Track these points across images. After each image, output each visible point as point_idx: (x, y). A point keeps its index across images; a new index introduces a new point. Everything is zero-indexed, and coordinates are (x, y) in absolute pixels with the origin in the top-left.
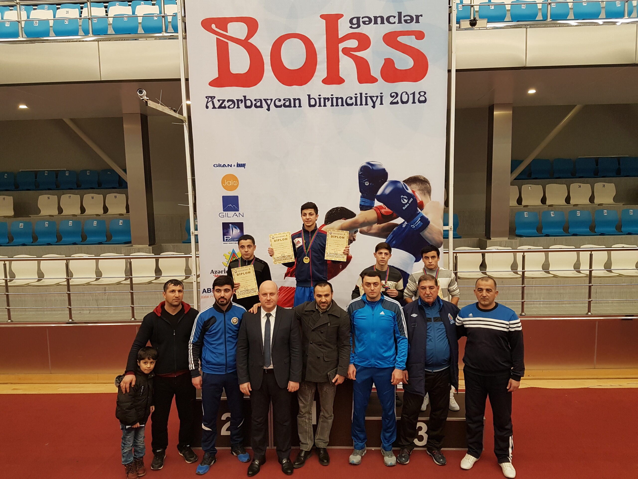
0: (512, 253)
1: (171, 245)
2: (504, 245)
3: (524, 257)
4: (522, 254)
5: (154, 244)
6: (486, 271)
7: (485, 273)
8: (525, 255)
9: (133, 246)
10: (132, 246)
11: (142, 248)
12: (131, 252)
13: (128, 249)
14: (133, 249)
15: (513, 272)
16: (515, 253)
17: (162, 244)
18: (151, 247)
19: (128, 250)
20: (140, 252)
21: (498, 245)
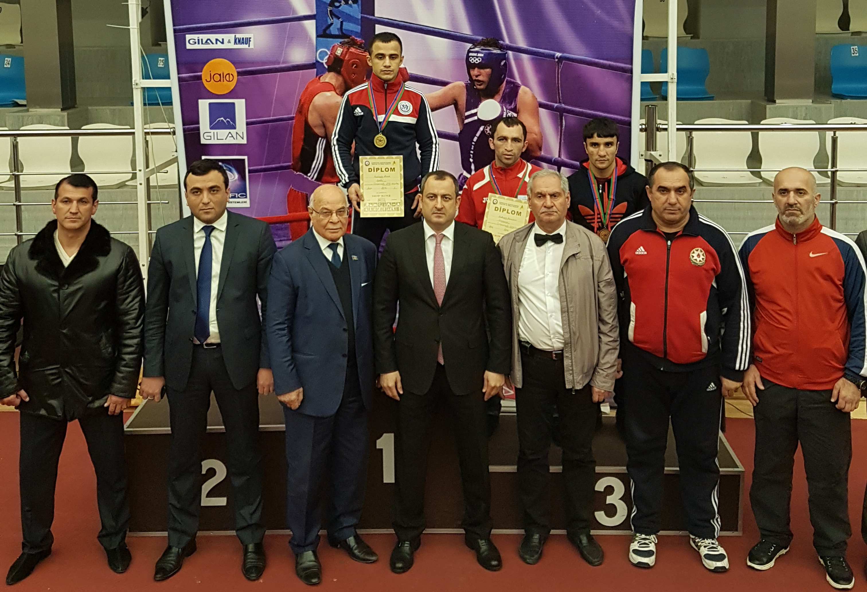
0: (817, 133)
1: (106, 110)
2: (801, 115)
3: (834, 141)
4: (831, 133)
5: (73, 107)
6: (760, 168)
7: (758, 174)
8: (837, 137)
9: (30, 110)
10: (28, 111)
11: (48, 116)
12: (25, 123)
13: (18, 116)
14: (30, 116)
15: (818, 172)
16: (822, 132)
17: (90, 108)
18: (65, 114)
19: (19, 119)
20: (42, 123)
21: (790, 116)
